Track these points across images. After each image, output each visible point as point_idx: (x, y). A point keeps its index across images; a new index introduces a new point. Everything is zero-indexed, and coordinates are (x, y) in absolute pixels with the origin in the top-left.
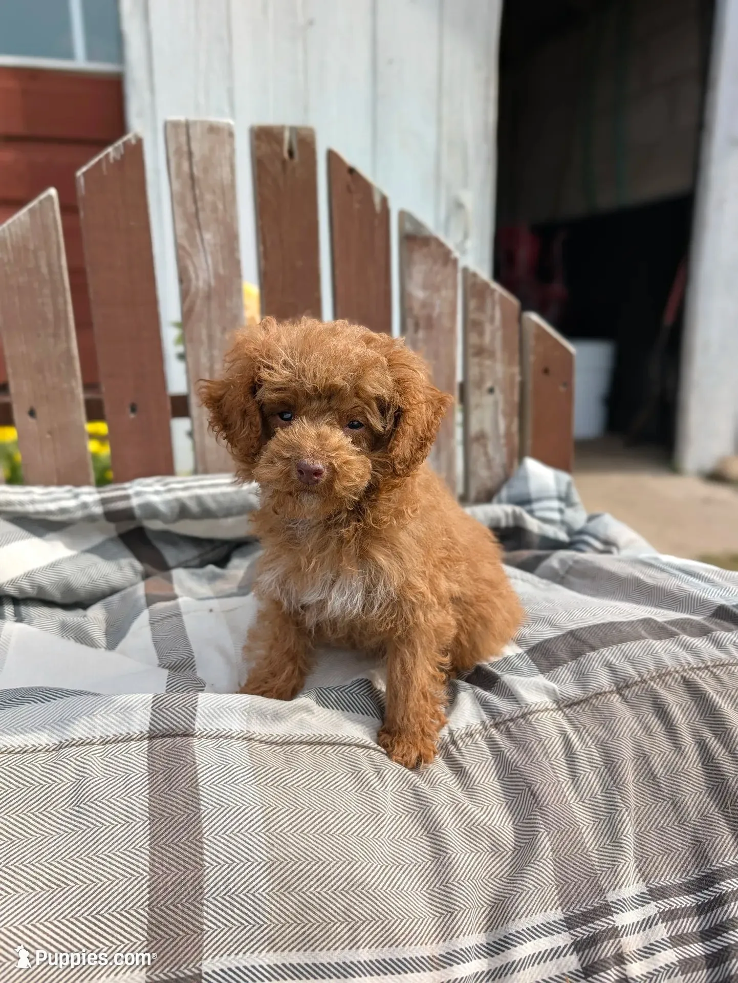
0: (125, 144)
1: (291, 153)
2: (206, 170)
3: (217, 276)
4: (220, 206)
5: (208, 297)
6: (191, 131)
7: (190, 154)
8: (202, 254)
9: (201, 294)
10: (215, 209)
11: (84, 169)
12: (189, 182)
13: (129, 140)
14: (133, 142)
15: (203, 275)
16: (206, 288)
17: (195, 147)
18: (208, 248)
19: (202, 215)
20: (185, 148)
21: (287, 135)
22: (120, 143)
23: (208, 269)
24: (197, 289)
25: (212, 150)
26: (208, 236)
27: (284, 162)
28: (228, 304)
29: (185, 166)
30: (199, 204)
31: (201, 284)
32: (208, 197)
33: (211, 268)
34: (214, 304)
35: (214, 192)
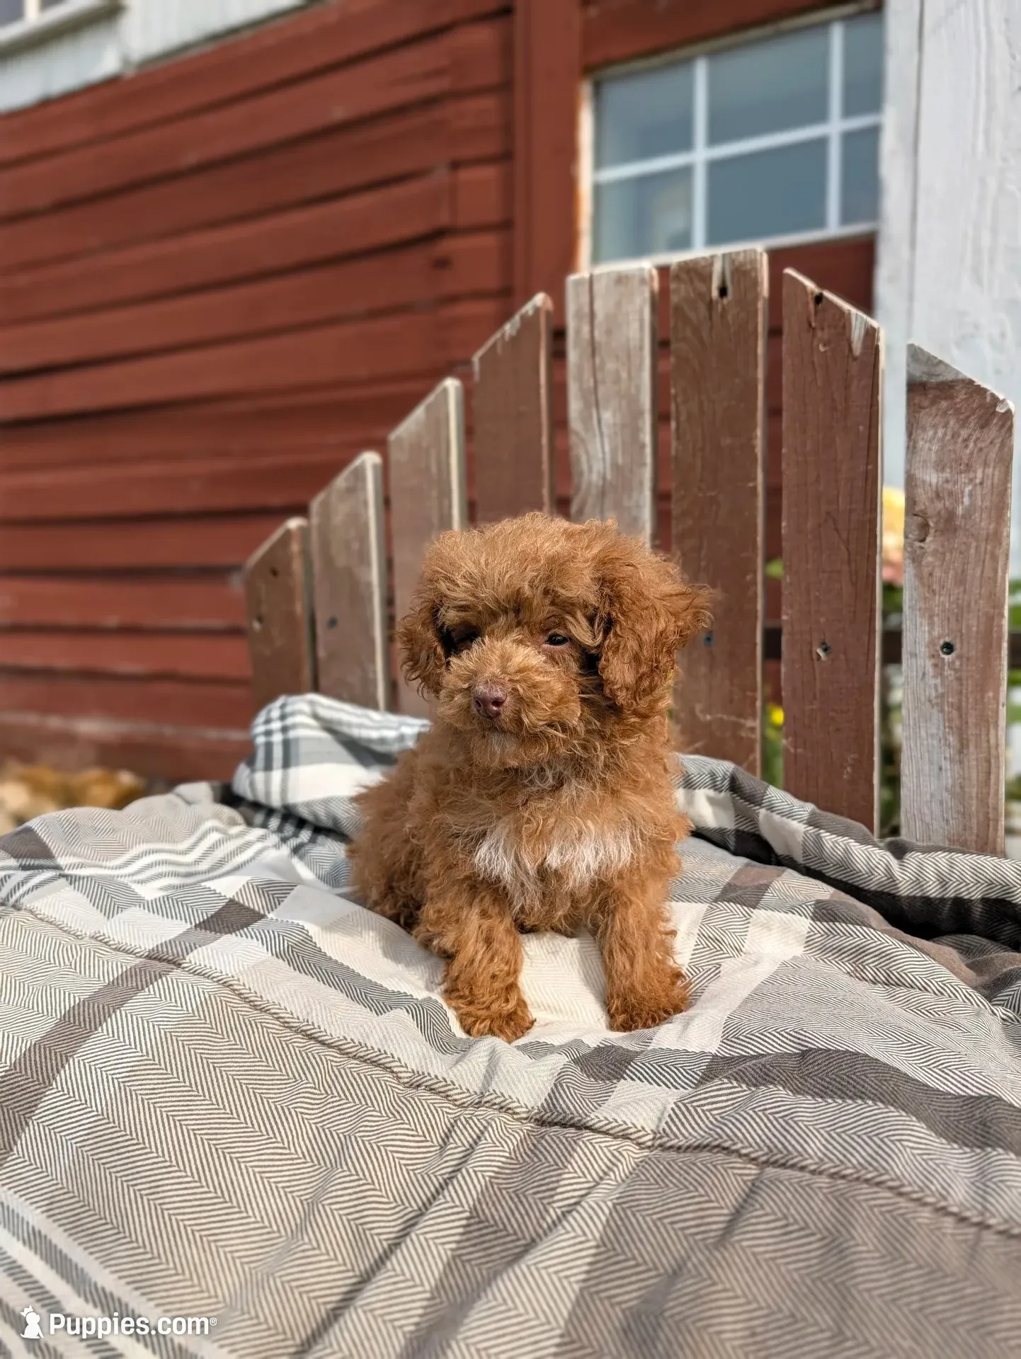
0: (523, 318)
1: (723, 292)
2: (609, 332)
3: (616, 467)
4: (624, 375)
5: (603, 493)
6: (596, 287)
7: (592, 315)
8: (598, 439)
9: (594, 491)
10: (617, 380)
11: (480, 353)
12: (589, 351)
13: (527, 312)
14: (531, 313)
15: (598, 466)
16: (601, 483)
17: (598, 306)
18: (605, 430)
19: (602, 390)
20: (586, 309)
21: (717, 268)
22: (517, 318)
23: (604, 459)
24: (590, 484)
25: (619, 305)
26: (607, 416)
27: (710, 304)
28: (626, 503)
29: (586, 329)
30: (599, 376)
31: (595, 477)
32: (611, 366)
33: (608, 456)
34: (608, 502)
35: (617, 357)
